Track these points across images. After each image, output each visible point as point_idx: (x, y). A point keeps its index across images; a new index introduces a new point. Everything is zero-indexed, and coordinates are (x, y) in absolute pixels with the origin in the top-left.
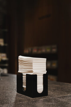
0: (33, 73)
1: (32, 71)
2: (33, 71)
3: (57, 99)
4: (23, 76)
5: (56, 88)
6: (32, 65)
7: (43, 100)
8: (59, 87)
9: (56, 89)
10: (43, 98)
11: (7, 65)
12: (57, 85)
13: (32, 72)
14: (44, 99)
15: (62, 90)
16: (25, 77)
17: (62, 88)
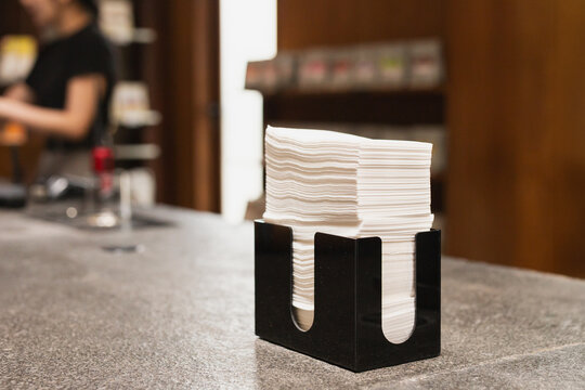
0: (361, 227)
1: (355, 216)
2: (360, 217)
3: (497, 374)
4: (295, 245)
5: (474, 306)
6: (354, 182)
7: (422, 383)
8: (485, 295)
9: (473, 312)
10: (418, 372)
11: (148, 151)
12: (474, 281)
13: (352, 221)
14: (423, 377)
15: (509, 314)
16: (305, 252)
17: (506, 307)
